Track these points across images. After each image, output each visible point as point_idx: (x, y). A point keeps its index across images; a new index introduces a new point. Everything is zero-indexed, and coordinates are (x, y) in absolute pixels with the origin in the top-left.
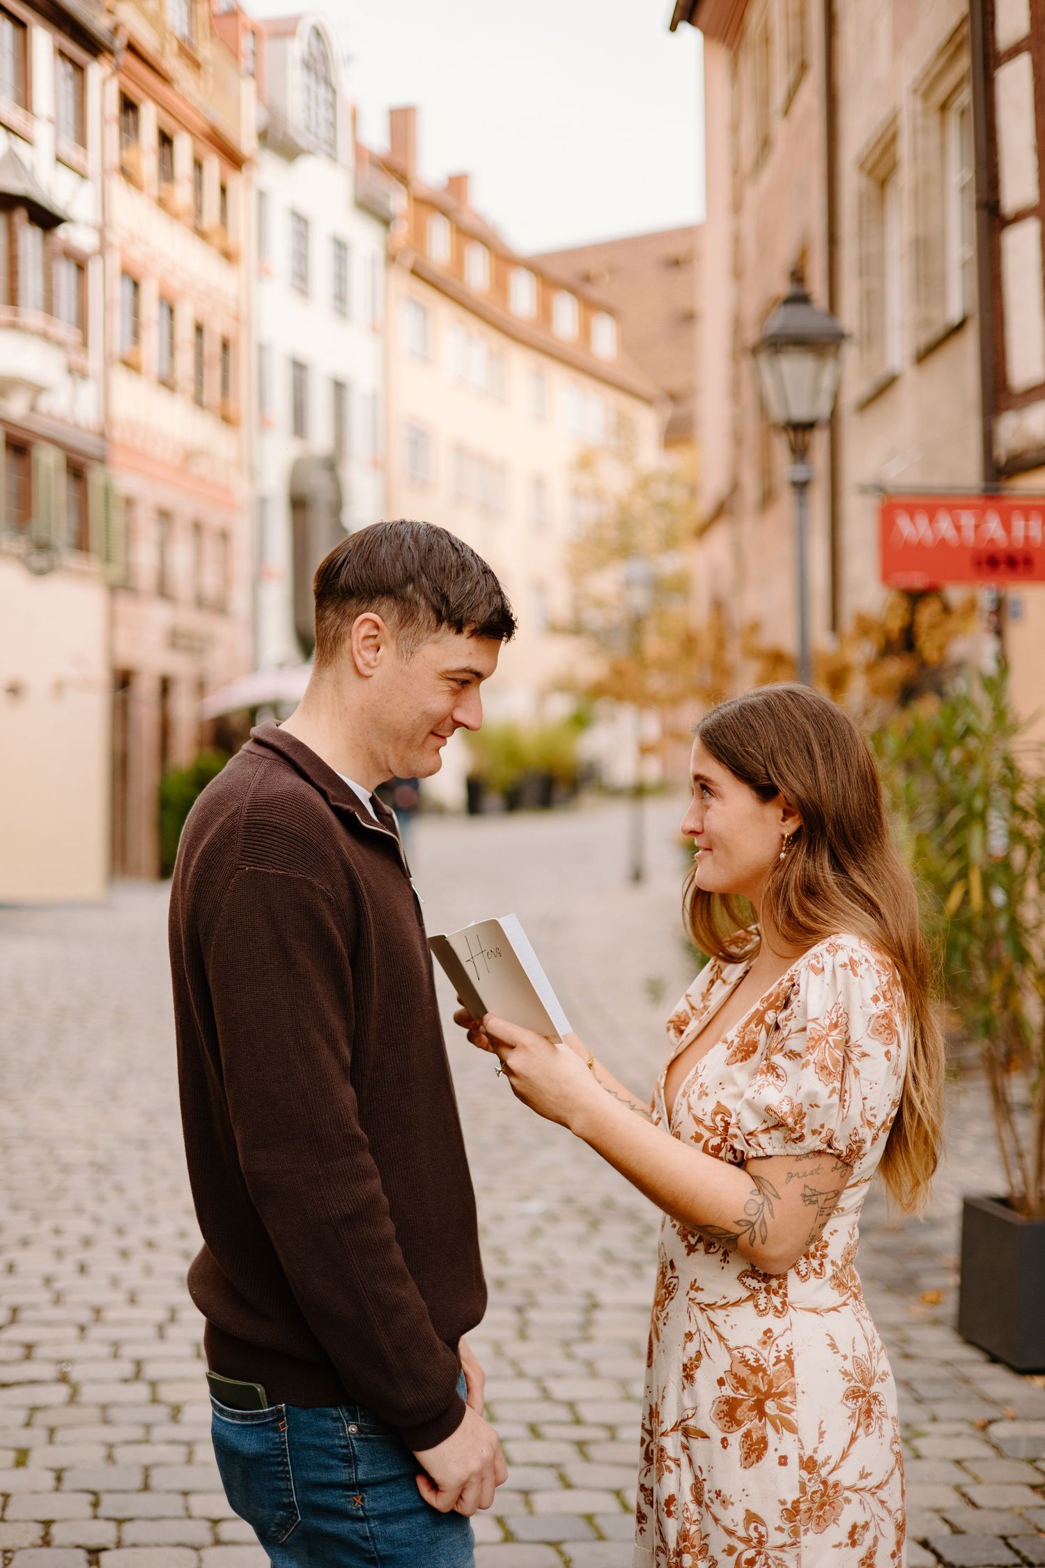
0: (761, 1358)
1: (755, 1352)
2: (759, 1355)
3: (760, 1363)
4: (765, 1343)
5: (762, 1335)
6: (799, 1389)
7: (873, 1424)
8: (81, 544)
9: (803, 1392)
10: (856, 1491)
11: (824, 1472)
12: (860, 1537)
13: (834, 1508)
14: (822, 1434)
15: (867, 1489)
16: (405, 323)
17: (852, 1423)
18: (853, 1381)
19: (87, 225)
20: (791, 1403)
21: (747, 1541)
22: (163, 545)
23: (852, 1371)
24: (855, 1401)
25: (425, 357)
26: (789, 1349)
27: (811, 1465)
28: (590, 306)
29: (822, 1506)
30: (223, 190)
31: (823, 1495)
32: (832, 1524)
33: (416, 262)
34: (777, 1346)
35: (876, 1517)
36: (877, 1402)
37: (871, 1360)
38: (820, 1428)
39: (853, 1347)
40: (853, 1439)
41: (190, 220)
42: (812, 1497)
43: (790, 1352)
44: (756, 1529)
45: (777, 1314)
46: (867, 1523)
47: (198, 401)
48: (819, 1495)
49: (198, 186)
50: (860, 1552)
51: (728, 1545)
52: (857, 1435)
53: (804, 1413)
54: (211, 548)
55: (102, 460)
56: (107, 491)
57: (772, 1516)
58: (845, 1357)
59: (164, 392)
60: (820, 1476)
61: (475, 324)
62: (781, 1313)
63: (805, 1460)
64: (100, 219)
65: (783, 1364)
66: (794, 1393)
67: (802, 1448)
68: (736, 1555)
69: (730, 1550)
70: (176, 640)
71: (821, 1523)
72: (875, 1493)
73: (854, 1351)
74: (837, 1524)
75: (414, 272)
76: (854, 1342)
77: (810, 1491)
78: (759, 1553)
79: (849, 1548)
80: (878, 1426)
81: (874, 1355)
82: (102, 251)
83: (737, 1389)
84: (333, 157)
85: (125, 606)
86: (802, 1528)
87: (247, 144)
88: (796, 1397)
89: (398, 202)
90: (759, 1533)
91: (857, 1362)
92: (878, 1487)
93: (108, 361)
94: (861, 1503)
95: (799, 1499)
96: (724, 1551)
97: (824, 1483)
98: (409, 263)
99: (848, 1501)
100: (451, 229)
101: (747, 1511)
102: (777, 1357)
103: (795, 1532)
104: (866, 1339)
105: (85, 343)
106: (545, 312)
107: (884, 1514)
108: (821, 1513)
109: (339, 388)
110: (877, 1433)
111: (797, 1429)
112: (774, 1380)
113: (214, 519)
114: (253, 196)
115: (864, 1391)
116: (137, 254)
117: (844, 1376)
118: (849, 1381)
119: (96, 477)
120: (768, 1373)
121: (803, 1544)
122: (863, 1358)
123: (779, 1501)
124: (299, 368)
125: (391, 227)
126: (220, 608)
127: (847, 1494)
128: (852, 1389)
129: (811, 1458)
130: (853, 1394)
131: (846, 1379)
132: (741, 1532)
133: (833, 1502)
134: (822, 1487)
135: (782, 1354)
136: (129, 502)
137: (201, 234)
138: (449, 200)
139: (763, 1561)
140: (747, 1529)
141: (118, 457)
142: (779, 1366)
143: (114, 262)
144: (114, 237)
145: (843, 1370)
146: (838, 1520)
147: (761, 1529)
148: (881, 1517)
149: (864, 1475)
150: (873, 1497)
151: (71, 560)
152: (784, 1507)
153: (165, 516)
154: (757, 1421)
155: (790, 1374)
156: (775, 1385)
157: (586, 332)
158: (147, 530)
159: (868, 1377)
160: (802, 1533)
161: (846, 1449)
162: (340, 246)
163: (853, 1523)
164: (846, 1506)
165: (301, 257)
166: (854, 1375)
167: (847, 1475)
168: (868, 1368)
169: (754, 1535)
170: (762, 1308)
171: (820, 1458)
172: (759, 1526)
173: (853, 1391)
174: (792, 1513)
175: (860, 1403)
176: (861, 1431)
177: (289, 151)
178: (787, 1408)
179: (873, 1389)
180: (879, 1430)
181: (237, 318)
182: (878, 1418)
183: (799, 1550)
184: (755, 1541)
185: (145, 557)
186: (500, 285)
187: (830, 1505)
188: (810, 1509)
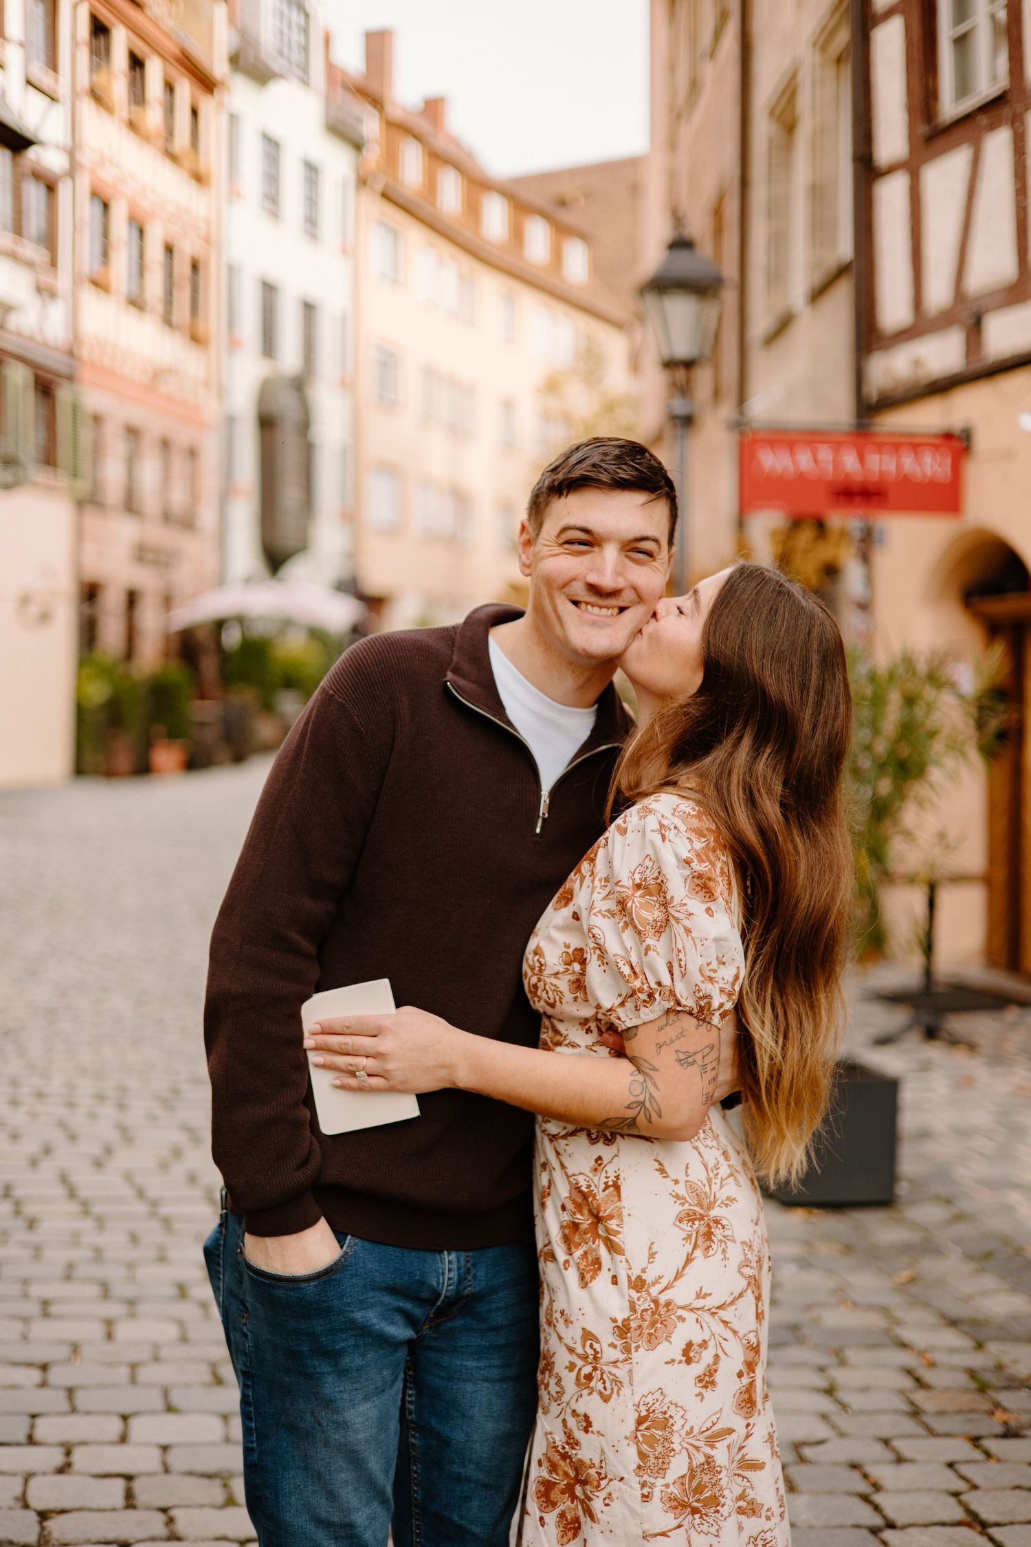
0: (592, 1184)
1: (587, 1179)
2: (590, 1182)
3: (592, 1189)
4: (596, 1170)
5: (594, 1163)
6: (625, 1212)
7: (714, 1246)
8: (49, 459)
9: (629, 1215)
10: (691, 1310)
11: (654, 1291)
12: (697, 1355)
13: (666, 1326)
14: (652, 1255)
15: (706, 1308)
16: (375, 245)
17: (687, 1245)
18: (687, 1205)
19: (58, 147)
20: (617, 1225)
21: (584, 1357)
22: (131, 461)
23: (685, 1194)
24: (690, 1224)
25: (395, 278)
26: (616, 1174)
27: (639, 1284)
28: (562, 231)
29: (653, 1324)
30: (194, 112)
31: (653, 1314)
32: (664, 1341)
33: (386, 186)
34: (606, 1172)
35: (717, 1337)
36: (719, 1226)
37: (710, 1186)
38: (650, 1248)
39: (687, 1172)
40: (689, 1260)
41: (160, 143)
42: (641, 1314)
43: (617, 1177)
44: (591, 1346)
45: (607, 1142)
46: (705, 1342)
47: (168, 321)
48: (649, 1313)
49: (169, 110)
50: (698, 1369)
51: (570, 1362)
52: (693, 1256)
53: (632, 1235)
54: (179, 466)
55: (70, 378)
56: (75, 408)
57: (606, 1336)
58: (676, 1182)
59: (133, 311)
60: (649, 1294)
61: (445, 247)
62: (610, 1141)
63: (633, 1279)
64: (69, 142)
65: (611, 1189)
66: (620, 1216)
67: (630, 1269)
68: (576, 1371)
69: (572, 1367)
70: (143, 554)
71: (652, 1341)
72: (716, 1313)
73: (687, 1176)
74: (669, 1341)
75: (385, 196)
76: (687, 1168)
77: (639, 1309)
78: (595, 1369)
79: (684, 1365)
80: (720, 1250)
81: (714, 1181)
82: (72, 172)
83: (574, 1213)
84: (305, 82)
85: (92, 520)
86: (633, 1345)
87: (219, 68)
88: (622, 1221)
89: (371, 127)
90: (595, 1350)
91: (690, 1186)
92: (718, 1308)
93: (77, 282)
94: (697, 1321)
95: (629, 1317)
96: (566, 1367)
97: (656, 1302)
98: (380, 186)
99: (683, 1319)
100: (424, 152)
101: (583, 1329)
102: (606, 1183)
103: (627, 1349)
104: (706, 1166)
105: (54, 263)
106: (517, 235)
107: (728, 1334)
108: (653, 1331)
109: (309, 309)
110: (719, 1255)
111: (624, 1251)
112: (602, 1205)
113: (183, 437)
114: (224, 119)
115: (701, 1214)
116: (107, 175)
117: (675, 1200)
118: (683, 1204)
119: (64, 394)
120: (598, 1198)
121: (634, 1361)
122: (699, 1183)
123: (611, 1318)
124: (269, 290)
125: (364, 151)
126: (187, 523)
127: (680, 1312)
128: (686, 1211)
129: (639, 1277)
130: (689, 1216)
131: (678, 1202)
132: (580, 1350)
133: (665, 1320)
134: (652, 1305)
135: (610, 1180)
136: (97, 419)
137: (172, 157)
138: (423, 125)
139: (599, 1377)
140: (584, 1346)
141: (86, 374)
142: (607, 1192)
143: (84, 182)
144: (85, 158)
145: (674, 1194)
146: (670, 1337)
147: (596, 1346)
148: (724, 1337)
149: (700, 1295)
150: (714, 1317)
151: (37, 474)
152: (615, 1324)
153: (133, 433)
154: (591, 1243)
155: (617, 1199)
156: (602, 1209)
157: (557, 256)
158: (116, 449)
159: (706, 1202)
160: (633, 1350)
161: (680, 1270)
162: (312, 170)
163: (688, 1341)
164: (680, 1325)
165: (272, 178)
166: (688, 1199)
167: (682, 1294)
168: (706, 1193)
169: (590, 1352)
170: (594, 1136)
171: (649, 1277)
172: (594, 1343)
173: (688, 1214)
174: (623, 1330)
175: (697, 1225)
176: (698, 1253)
177: (261, 75)
178: (614, 1230)
179: (714, 1213)
180: (723, 1253)
181: (207, 240)
182: (721, 1241)
183: (630, 1366)
184: (591, 1357)
185: (113, 473)
186: (473, 209)
187: (661, 1323)
188: (640, 1326)
